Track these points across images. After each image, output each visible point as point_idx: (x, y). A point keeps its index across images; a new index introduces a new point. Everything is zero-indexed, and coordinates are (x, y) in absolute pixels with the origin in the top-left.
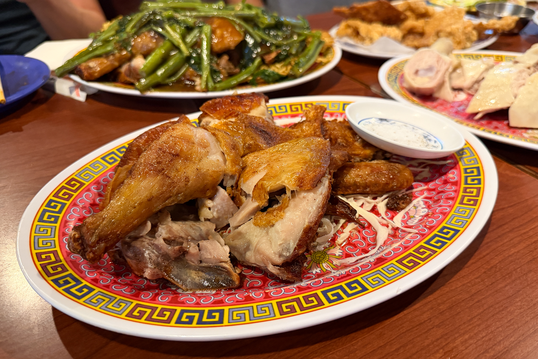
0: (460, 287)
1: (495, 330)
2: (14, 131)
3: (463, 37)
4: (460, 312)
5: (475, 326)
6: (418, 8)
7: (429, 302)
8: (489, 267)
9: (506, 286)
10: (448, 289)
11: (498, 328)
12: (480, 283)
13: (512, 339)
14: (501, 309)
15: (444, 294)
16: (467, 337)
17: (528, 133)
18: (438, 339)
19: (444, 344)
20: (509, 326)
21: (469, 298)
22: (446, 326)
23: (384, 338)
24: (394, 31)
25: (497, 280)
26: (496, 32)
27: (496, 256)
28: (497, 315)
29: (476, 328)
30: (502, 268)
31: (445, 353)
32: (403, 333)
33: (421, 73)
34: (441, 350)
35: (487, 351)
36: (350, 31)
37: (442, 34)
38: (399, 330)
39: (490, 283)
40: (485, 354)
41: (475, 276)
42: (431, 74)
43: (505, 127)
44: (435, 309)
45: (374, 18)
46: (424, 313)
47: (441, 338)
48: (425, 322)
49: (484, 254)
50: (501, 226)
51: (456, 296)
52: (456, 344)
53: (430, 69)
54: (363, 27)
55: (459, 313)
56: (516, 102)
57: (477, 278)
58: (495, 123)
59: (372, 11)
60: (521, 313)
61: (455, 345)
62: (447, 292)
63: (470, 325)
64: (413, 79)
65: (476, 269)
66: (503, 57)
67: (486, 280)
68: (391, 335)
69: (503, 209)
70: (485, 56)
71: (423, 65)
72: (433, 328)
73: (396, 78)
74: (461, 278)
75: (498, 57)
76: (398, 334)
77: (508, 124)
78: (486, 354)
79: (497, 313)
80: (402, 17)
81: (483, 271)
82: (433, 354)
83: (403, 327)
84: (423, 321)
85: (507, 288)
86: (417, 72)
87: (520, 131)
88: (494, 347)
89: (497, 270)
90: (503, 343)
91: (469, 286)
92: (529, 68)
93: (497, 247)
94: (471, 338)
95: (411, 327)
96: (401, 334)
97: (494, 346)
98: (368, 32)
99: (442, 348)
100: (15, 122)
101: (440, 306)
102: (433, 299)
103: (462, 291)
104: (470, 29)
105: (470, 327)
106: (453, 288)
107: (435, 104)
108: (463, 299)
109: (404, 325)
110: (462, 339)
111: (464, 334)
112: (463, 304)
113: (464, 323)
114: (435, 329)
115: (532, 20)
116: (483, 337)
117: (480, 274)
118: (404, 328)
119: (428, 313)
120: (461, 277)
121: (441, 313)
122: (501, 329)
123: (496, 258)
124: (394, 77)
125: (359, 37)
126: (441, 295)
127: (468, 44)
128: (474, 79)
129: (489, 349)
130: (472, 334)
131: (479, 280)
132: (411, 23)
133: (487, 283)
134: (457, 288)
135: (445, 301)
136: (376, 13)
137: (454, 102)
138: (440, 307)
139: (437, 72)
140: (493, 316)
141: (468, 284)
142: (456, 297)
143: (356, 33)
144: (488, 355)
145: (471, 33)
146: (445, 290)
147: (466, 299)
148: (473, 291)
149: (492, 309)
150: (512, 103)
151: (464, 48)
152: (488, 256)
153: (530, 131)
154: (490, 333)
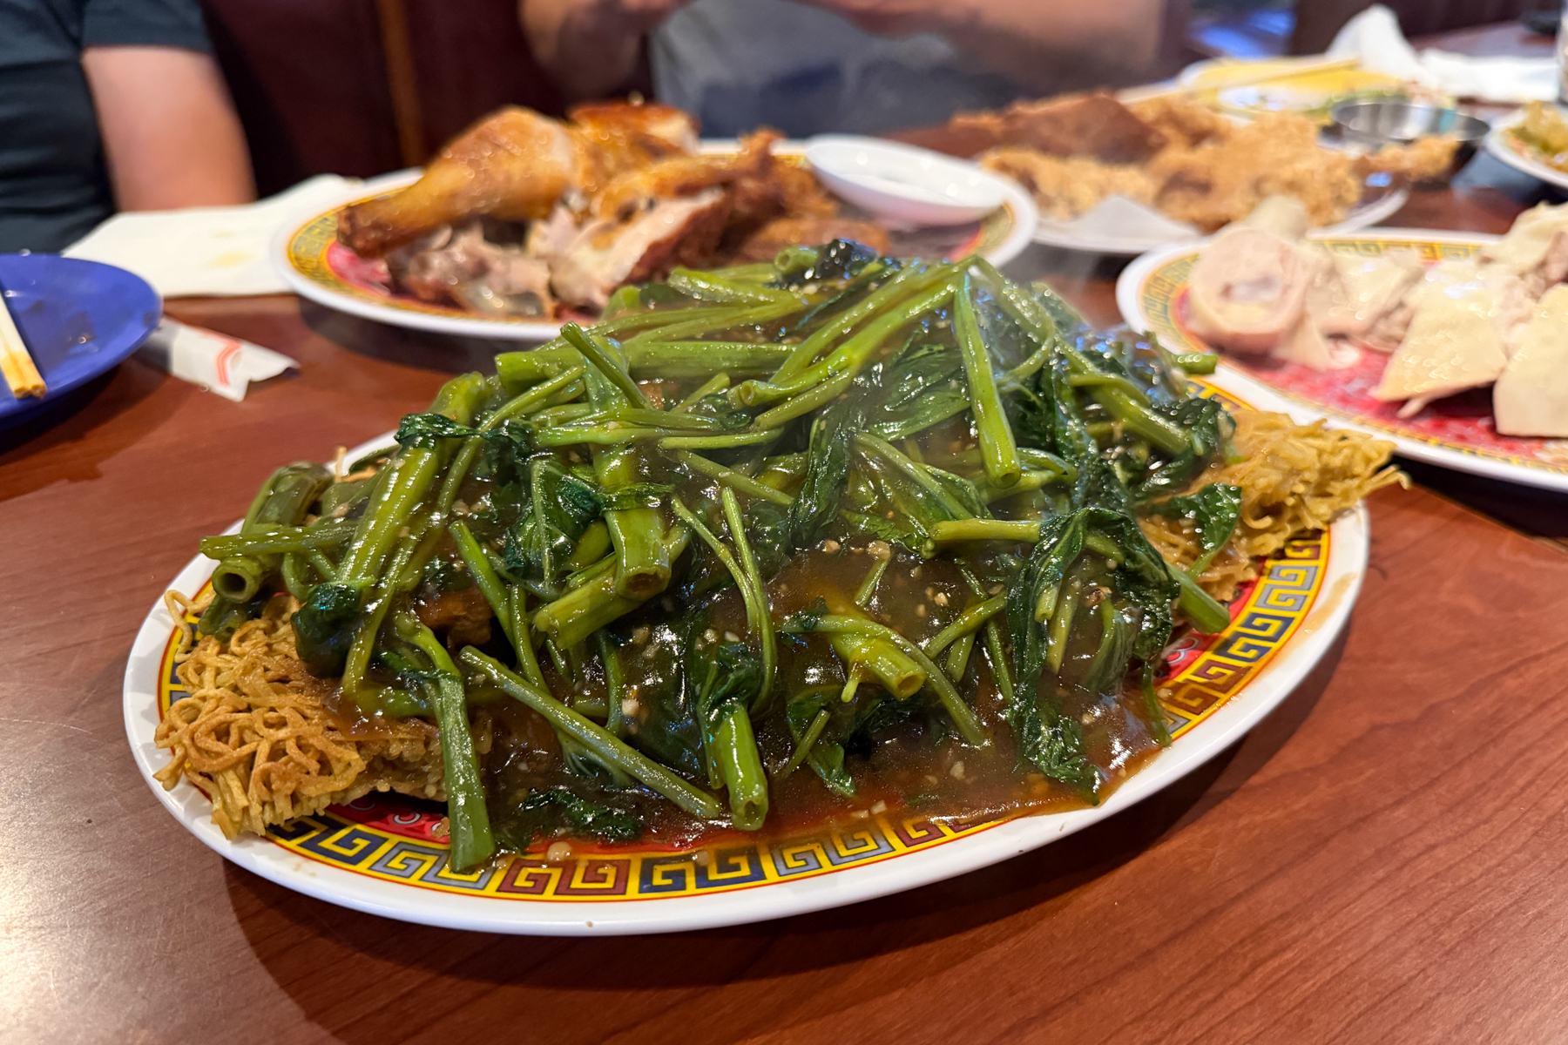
0: (1480, 876)
2: (73, 478)
3: (1326, 195)
6: (1190, 118)
7: (1408, 924)
8: (1544, 818)
10: (1450, 885)
15: (1444, 899)
17: (1549, 452)
21: (1511, 905)
22: (1470, 990)
23: (1311, 1033)
24: (1134, 179)
26: (1399, 180)
27: (1555, 786)
32: (1360, 1015)
33: (1240, 291)
37: (1268, 186)
38: (1347, 1006)
39: (1558, 863)
41: (1513, 846)
42: (1268, 296)
43: (1486, 437)
44: (1428, 941)
45: (1076, 143)
46: (1404, 954)
48: (1411, 979)
50: (1543, 706)
51: (1476, 903)
53: (1265, 282)
54: (1044, 167)
56: (1512, 367)
57: (1518, 851)
58: (1455, 426)
59: (1070, 124)
62: (1450, 894)
64: (1220, 311)
65: (1510, 826)
66: (1436, 247)
67: (1544, 855)
68: (1329, 1024)
69: (1537, 658)
70: (1389, 245)
71: (1242, 273)
72: (1439, 994)
73: (1165, 307)
74: (1476, 852)
75: (1424, 246)
76: (1347, 1020)
77: (1493, 428)
80: (1153, 139)
81: (1530, 829)
83: (1357, 998)
84: (1405, 978)
86: (1227, 291)
87: (1525, 445)
91: (1503, 875)
92: (1522, 275)
93: (1552, 763)
95: (1377, 997)
96: (1354, 1020)
98: (1064, 182)
100: (73, 453)
101: (1440, 935)
102: (1415, 915)
103: (1488, 890)
104: (1341, 172)
106: (1463, 881)
107: (1282, 376)
108: (1498, 911)
109: (1358, 993)
112: (1499, 924)
114: (1443, 999)
115: (1484, 149)
117: (1523, 839)
118: (1360, 1002)
119: (1413, 954)
120: (1475, 849)
121: (1447, 953)
123: (1554, 792)
124: (1159, 305)
125: (1039, 195)
126: (1436, 904)
127: (1338, 213)
128: (1377, 308)
132: (1176, 156)
134: (1474, 881)
135: (1452, 919)
137: (1332, 371)
138: (1442, 938)
139: (1286, 289)
142: (1477, 906)
143: (1031, 183)
145: (1345, 182)
146: (1442, 889)
147: (1505, 909)
148: (1519, 889)
150: (1502, 370)
151: (1329, 224)
152: (1533, 788)
153: (1552, 446)
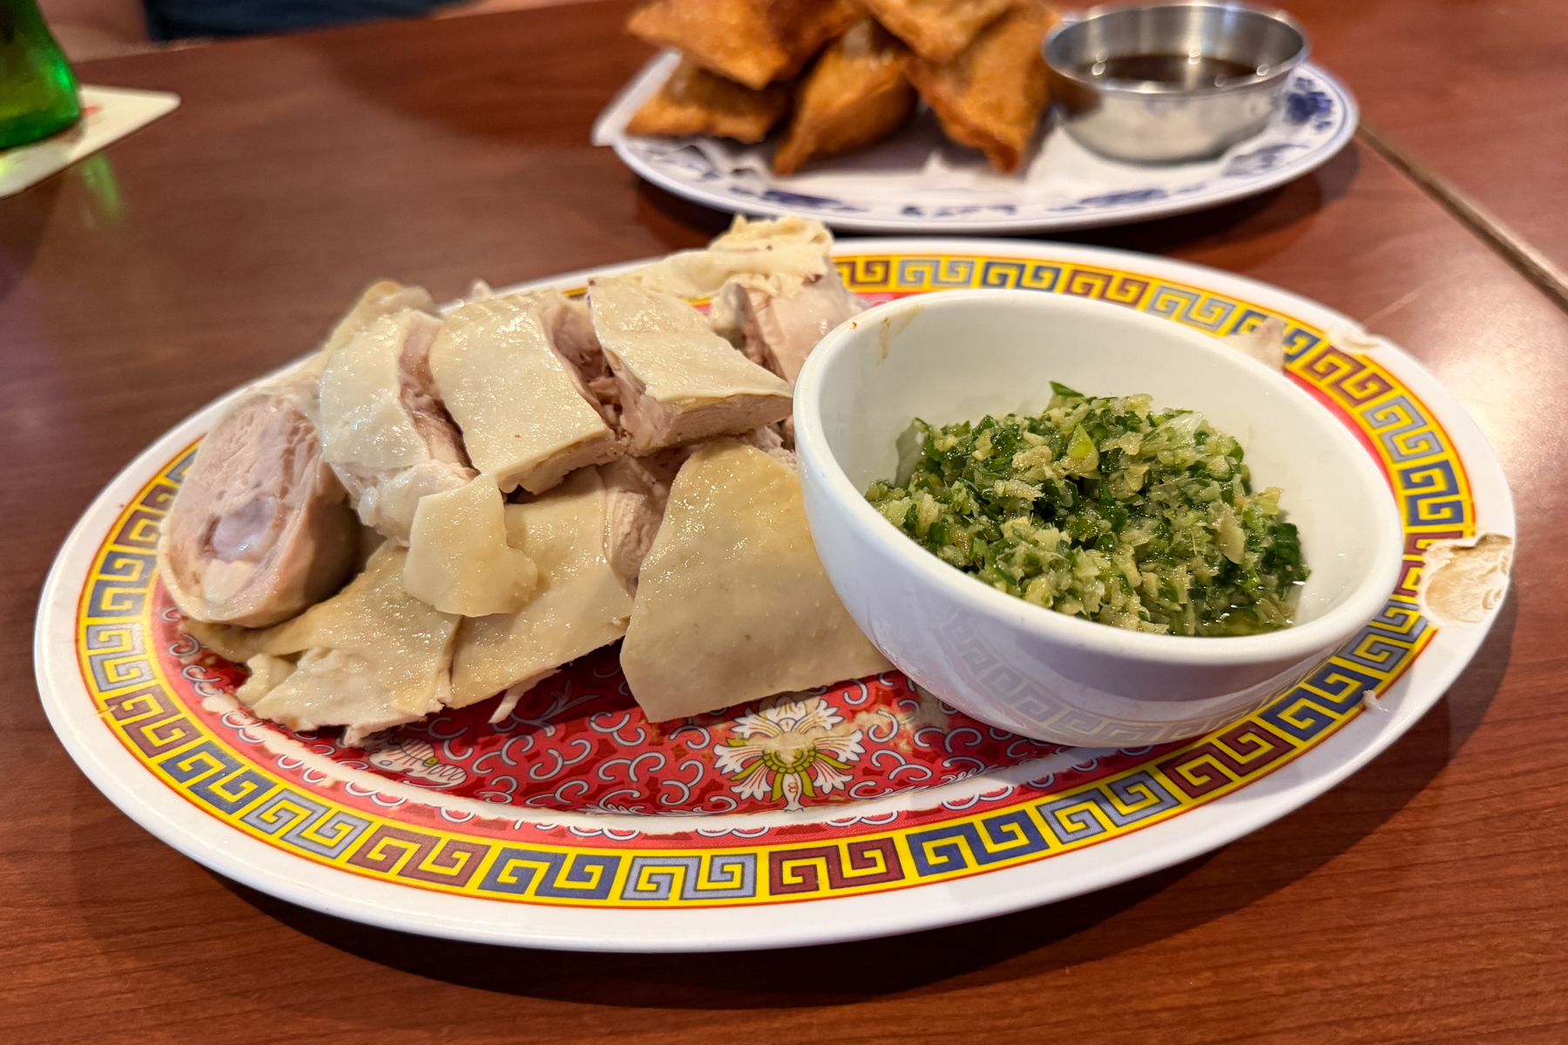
1: (1414, 980)
4: (1330, 898)
5: (1353, 950)
9: (1533, 876)
11: (1427, 977)
12: (1448, 844)
13: (1452, 1021)
14: (1473, 931)
16: (1309, 966)
18: (1215, 944)
19: (1228, 961)
20: (1467, 985)
25: (1514, 853)
28: (1448, 945)
29: (1354, 955)
30: (1555, 824)
31: (1214, 984)
34: (1209, 974)
35: (1347, 1022)
40: (1334, 1028)
47: (1225, 943)
49: (1519, 767)
52: (1264, 973)
55: (1325, 899)
60: (1531, 963)
61: (1257, 974)
63: (1338, 940)
78: (1338, 1029)
79: (1449, 939)
82: (1178, 973)
85: (1530, 884)
88: (1376, 1020)
89: (1534, 824)
90: (1415, 1021)
94: (1320, 973)
97: (1379, 1017)
99: (1216, 969)
105: (1336, 946)
110: (1288, 968)
111: (1303, 957)
113: (1324, 931)
116: (1360, 985)
122: (1432, 983)
129: (1357, 1019)
130: (1328, 965)
131: (1450, 834)
133: (1470, 851)
140: (1430, 941)
141: (1406, 834)
144: (1344, 1034)
149: (1441, 922)
154: (1391, 982)
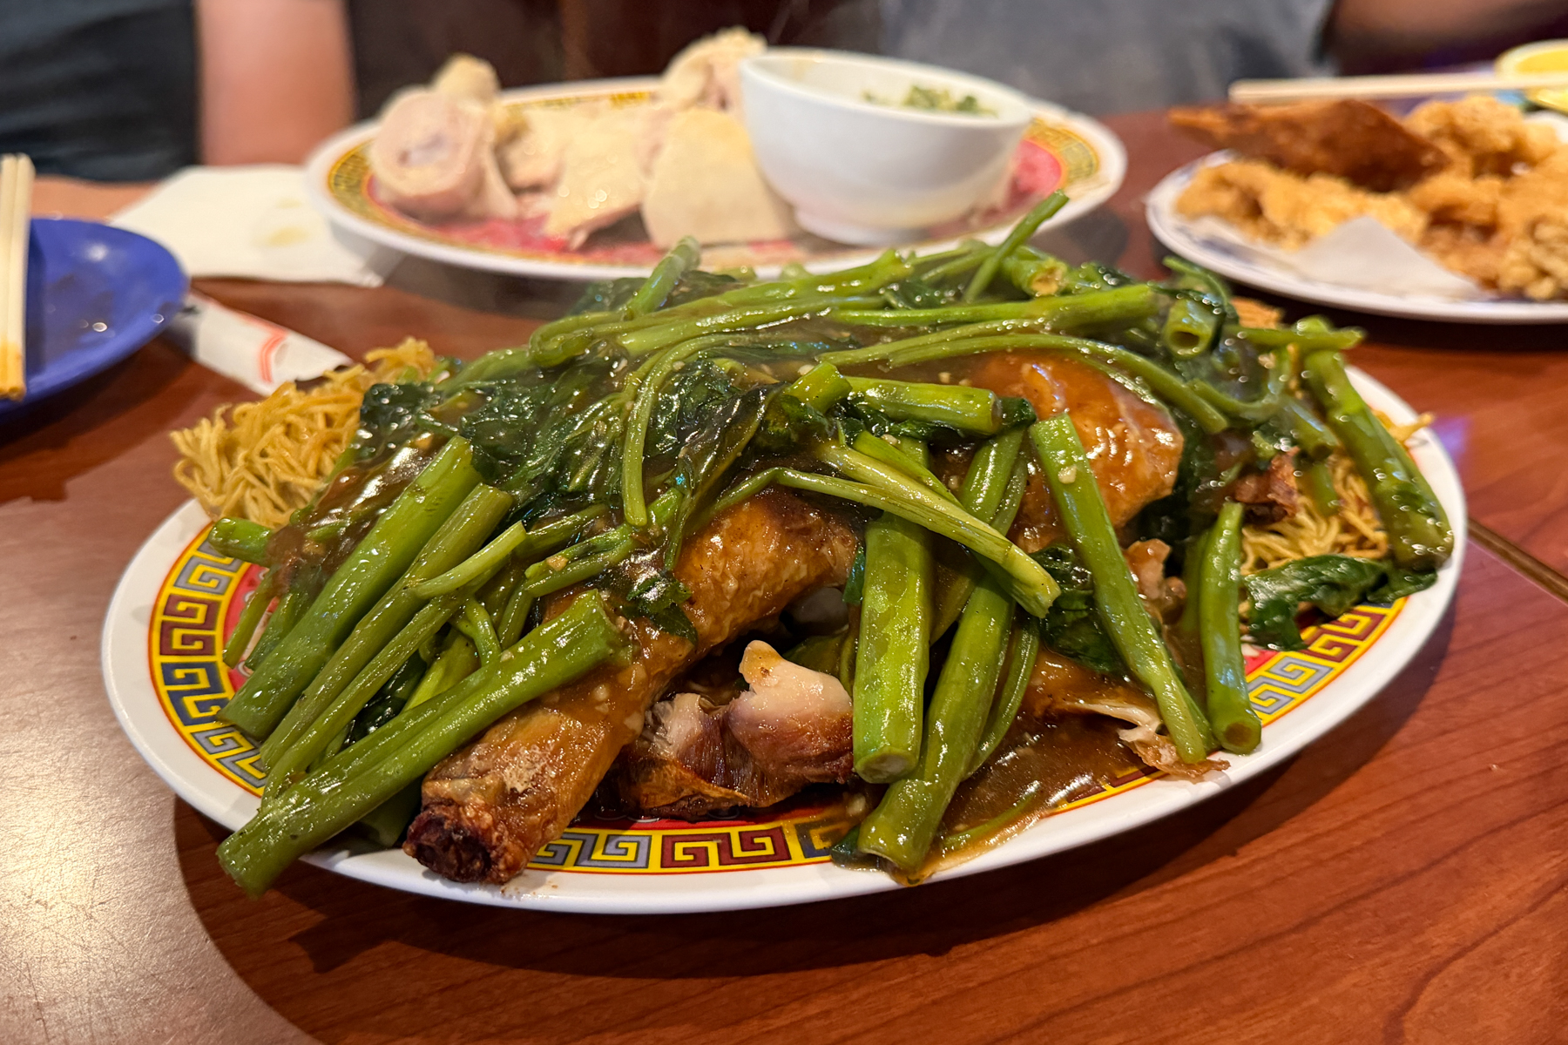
6: (1482, 133)
33: (415, 157)
36: (1226, 199)
42: (442, 157)
45: (1321, 157)
54: (1277, 189)
59: (1314, 133)
71: (417, 137)
80: (1428, 159)
86: (404, 158)
98: (1298, 209)
125: (1262, 224)
136: (1328, 143)
143: (1253, 209)
